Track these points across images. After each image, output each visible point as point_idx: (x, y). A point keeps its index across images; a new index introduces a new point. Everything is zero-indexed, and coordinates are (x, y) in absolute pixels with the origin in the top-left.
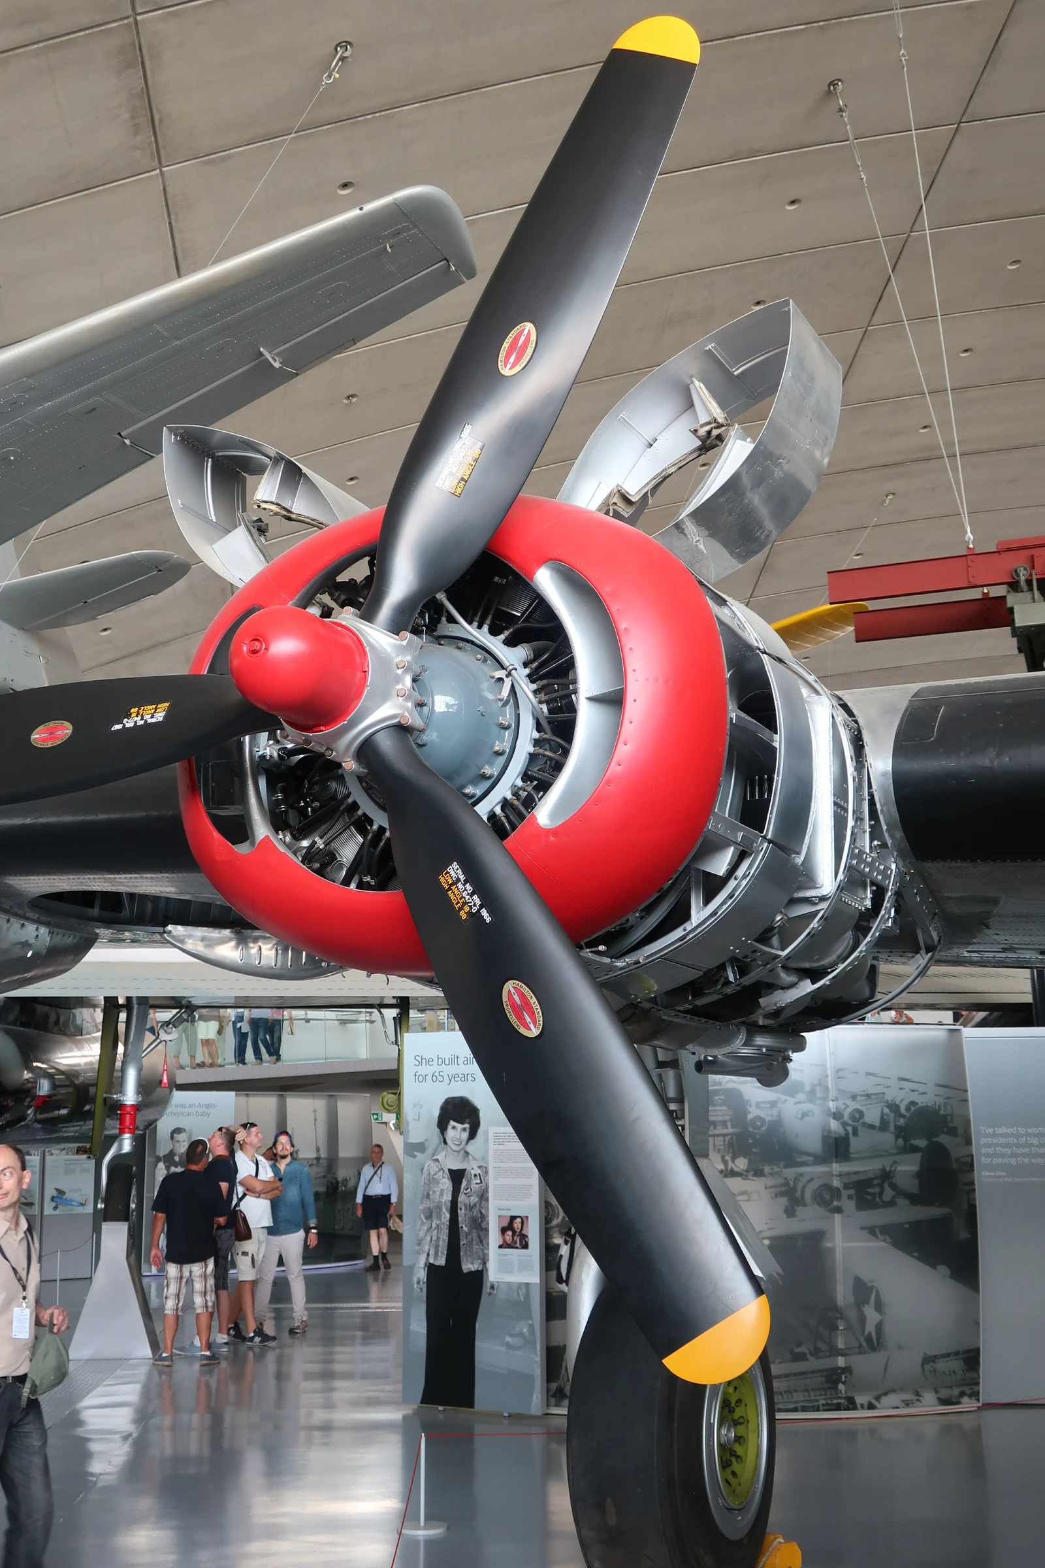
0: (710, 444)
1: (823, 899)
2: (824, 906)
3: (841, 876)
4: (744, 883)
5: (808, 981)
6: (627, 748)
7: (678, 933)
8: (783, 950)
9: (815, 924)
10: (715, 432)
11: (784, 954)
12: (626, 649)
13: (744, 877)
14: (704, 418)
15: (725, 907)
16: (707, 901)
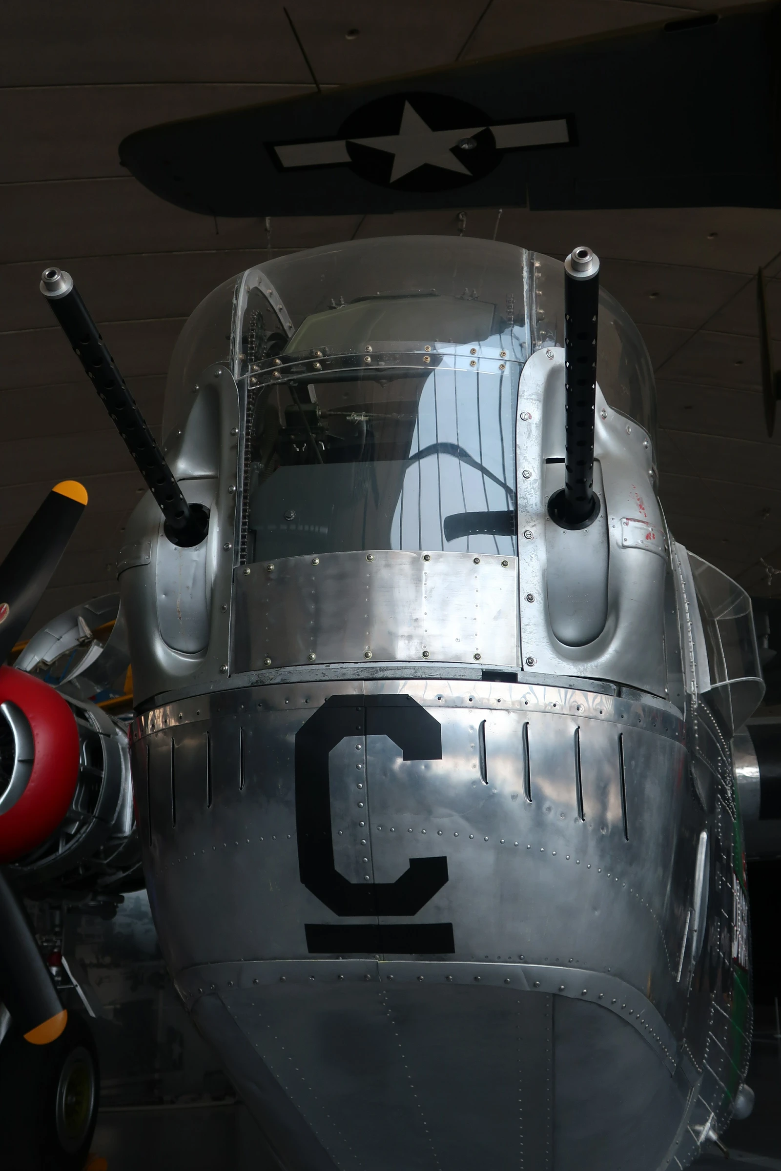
0: (84, 646)
1: (126, 837)
2: (126, 841)
3: (134, 827)
4: (84, 836)
5: (121, 873)
6: (33, 784)
7: (53, 857)
8: (106, 859)
9: (121, 849)
10: (86, 641)
11: (105, 862)
12: (36, 743)
13: (84, 833)
14: (82, 635)
15: (74, 846)
16: (67, 843)
